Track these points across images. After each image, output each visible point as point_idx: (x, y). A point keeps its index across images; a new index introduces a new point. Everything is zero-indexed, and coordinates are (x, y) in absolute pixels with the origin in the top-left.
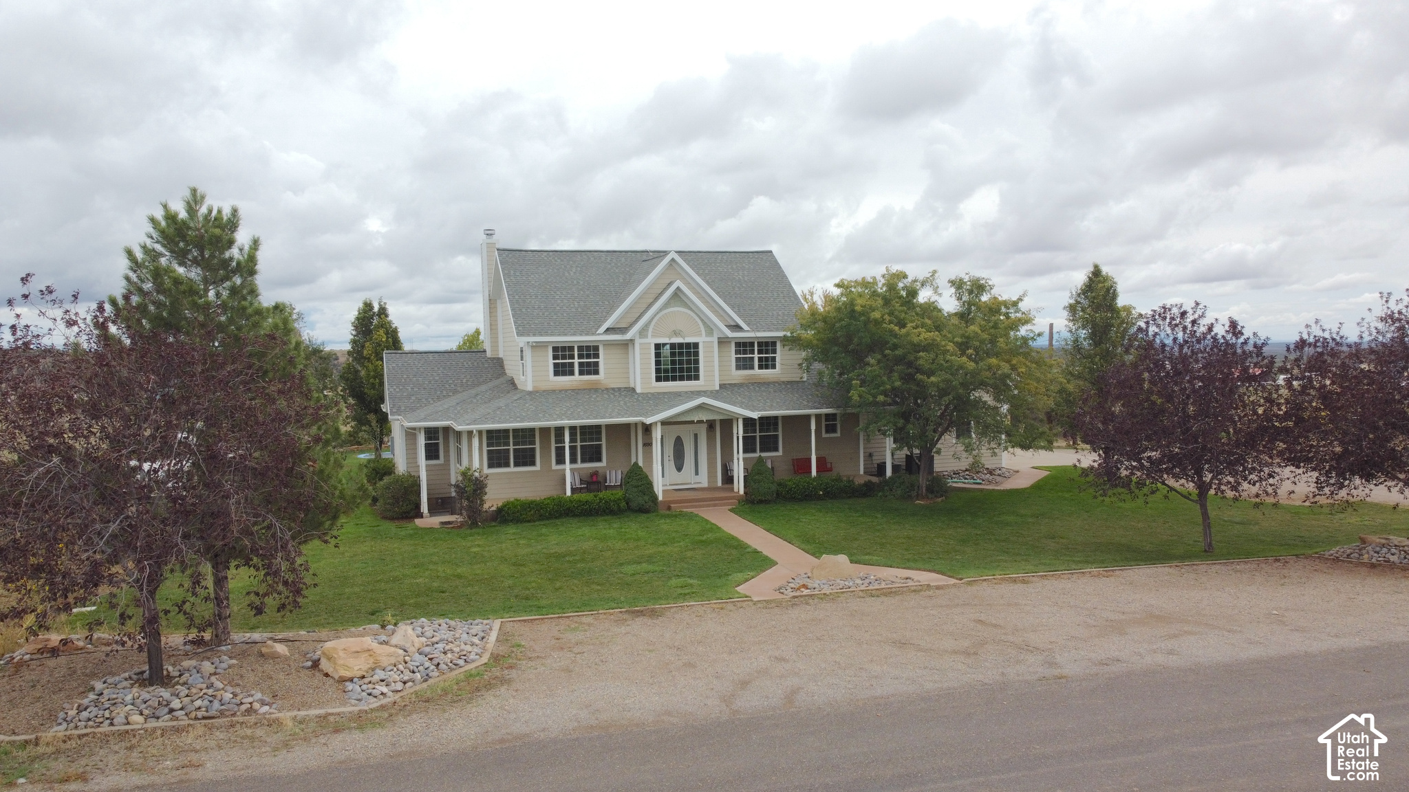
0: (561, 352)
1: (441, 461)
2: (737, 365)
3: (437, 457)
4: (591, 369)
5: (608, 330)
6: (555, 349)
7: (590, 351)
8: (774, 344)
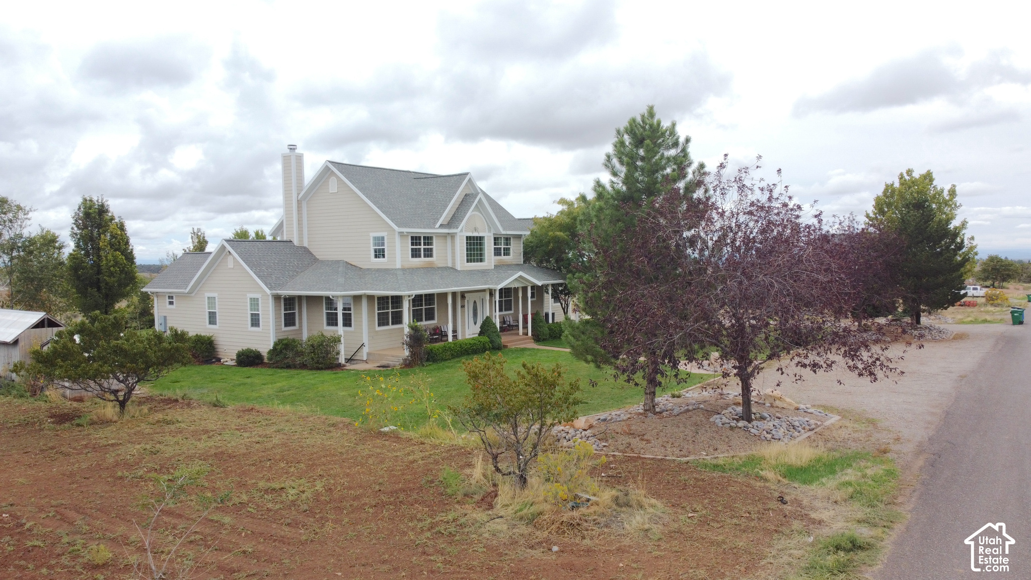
0: (415, 240)
1: (297, 327)
2: (495, 253)
3: (294, 324)
4: (429, 253)
5: (442, 226)
6: (412, 238)
7: (428, 240)
8: (510, 238)
